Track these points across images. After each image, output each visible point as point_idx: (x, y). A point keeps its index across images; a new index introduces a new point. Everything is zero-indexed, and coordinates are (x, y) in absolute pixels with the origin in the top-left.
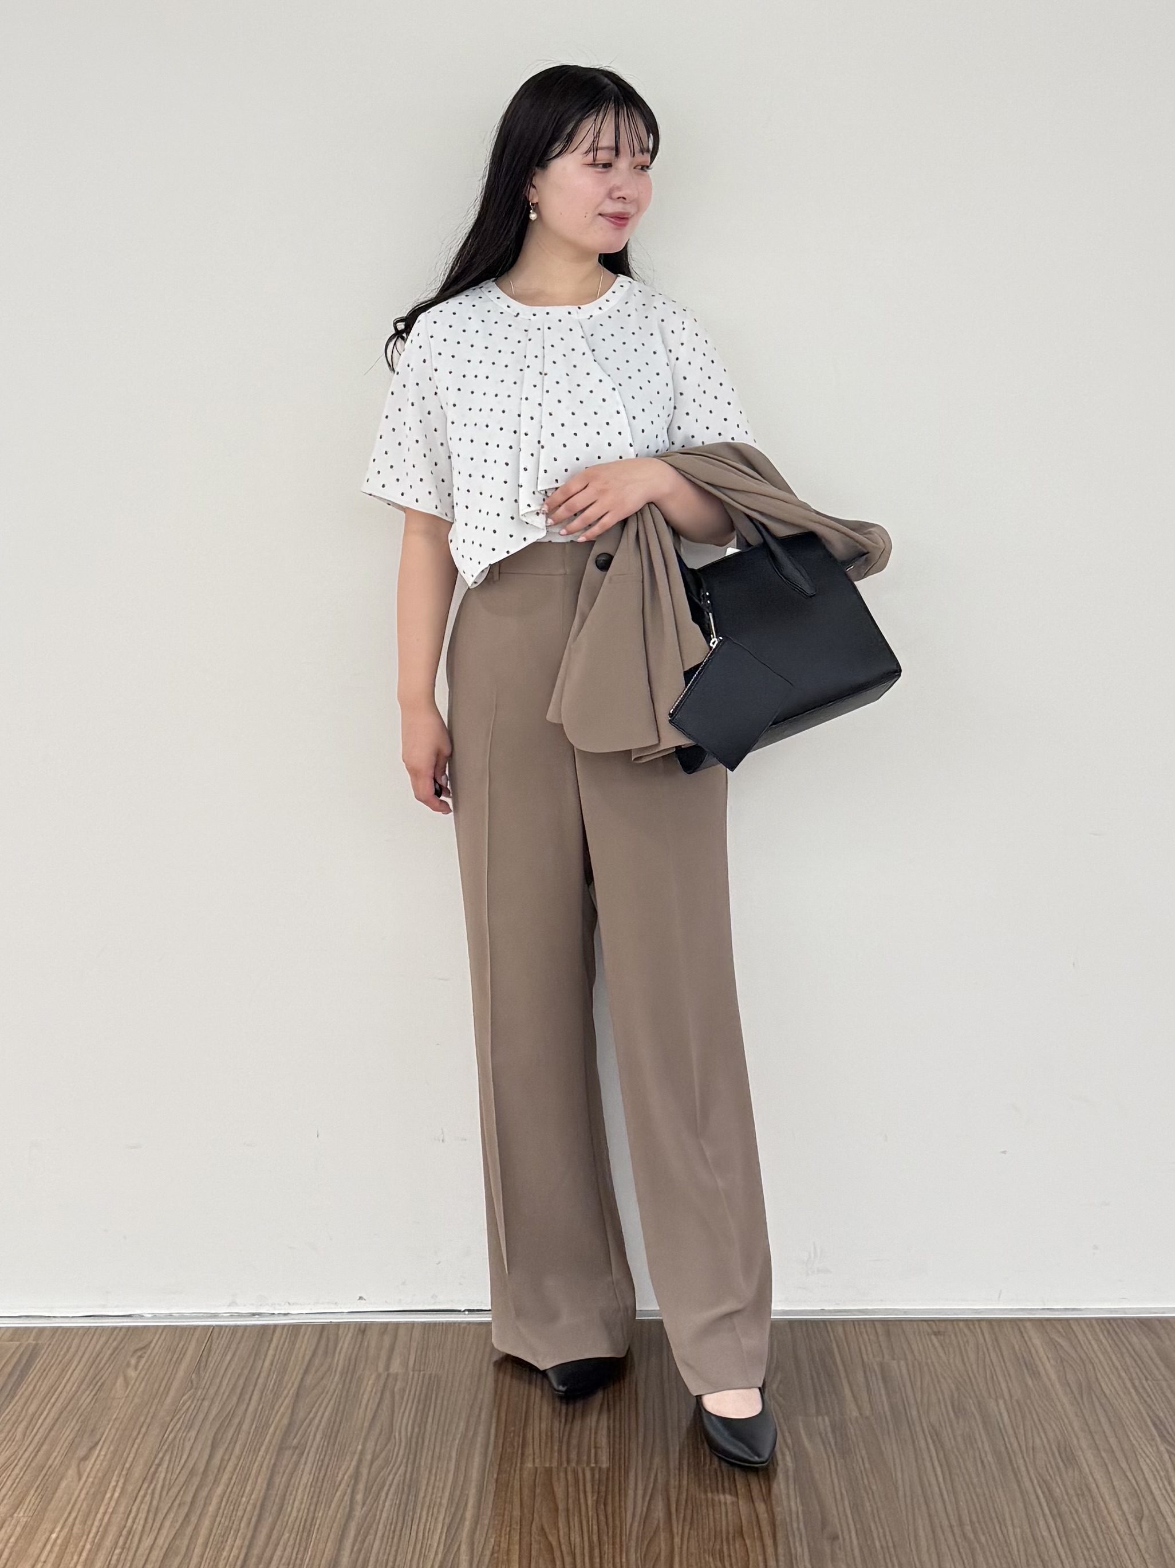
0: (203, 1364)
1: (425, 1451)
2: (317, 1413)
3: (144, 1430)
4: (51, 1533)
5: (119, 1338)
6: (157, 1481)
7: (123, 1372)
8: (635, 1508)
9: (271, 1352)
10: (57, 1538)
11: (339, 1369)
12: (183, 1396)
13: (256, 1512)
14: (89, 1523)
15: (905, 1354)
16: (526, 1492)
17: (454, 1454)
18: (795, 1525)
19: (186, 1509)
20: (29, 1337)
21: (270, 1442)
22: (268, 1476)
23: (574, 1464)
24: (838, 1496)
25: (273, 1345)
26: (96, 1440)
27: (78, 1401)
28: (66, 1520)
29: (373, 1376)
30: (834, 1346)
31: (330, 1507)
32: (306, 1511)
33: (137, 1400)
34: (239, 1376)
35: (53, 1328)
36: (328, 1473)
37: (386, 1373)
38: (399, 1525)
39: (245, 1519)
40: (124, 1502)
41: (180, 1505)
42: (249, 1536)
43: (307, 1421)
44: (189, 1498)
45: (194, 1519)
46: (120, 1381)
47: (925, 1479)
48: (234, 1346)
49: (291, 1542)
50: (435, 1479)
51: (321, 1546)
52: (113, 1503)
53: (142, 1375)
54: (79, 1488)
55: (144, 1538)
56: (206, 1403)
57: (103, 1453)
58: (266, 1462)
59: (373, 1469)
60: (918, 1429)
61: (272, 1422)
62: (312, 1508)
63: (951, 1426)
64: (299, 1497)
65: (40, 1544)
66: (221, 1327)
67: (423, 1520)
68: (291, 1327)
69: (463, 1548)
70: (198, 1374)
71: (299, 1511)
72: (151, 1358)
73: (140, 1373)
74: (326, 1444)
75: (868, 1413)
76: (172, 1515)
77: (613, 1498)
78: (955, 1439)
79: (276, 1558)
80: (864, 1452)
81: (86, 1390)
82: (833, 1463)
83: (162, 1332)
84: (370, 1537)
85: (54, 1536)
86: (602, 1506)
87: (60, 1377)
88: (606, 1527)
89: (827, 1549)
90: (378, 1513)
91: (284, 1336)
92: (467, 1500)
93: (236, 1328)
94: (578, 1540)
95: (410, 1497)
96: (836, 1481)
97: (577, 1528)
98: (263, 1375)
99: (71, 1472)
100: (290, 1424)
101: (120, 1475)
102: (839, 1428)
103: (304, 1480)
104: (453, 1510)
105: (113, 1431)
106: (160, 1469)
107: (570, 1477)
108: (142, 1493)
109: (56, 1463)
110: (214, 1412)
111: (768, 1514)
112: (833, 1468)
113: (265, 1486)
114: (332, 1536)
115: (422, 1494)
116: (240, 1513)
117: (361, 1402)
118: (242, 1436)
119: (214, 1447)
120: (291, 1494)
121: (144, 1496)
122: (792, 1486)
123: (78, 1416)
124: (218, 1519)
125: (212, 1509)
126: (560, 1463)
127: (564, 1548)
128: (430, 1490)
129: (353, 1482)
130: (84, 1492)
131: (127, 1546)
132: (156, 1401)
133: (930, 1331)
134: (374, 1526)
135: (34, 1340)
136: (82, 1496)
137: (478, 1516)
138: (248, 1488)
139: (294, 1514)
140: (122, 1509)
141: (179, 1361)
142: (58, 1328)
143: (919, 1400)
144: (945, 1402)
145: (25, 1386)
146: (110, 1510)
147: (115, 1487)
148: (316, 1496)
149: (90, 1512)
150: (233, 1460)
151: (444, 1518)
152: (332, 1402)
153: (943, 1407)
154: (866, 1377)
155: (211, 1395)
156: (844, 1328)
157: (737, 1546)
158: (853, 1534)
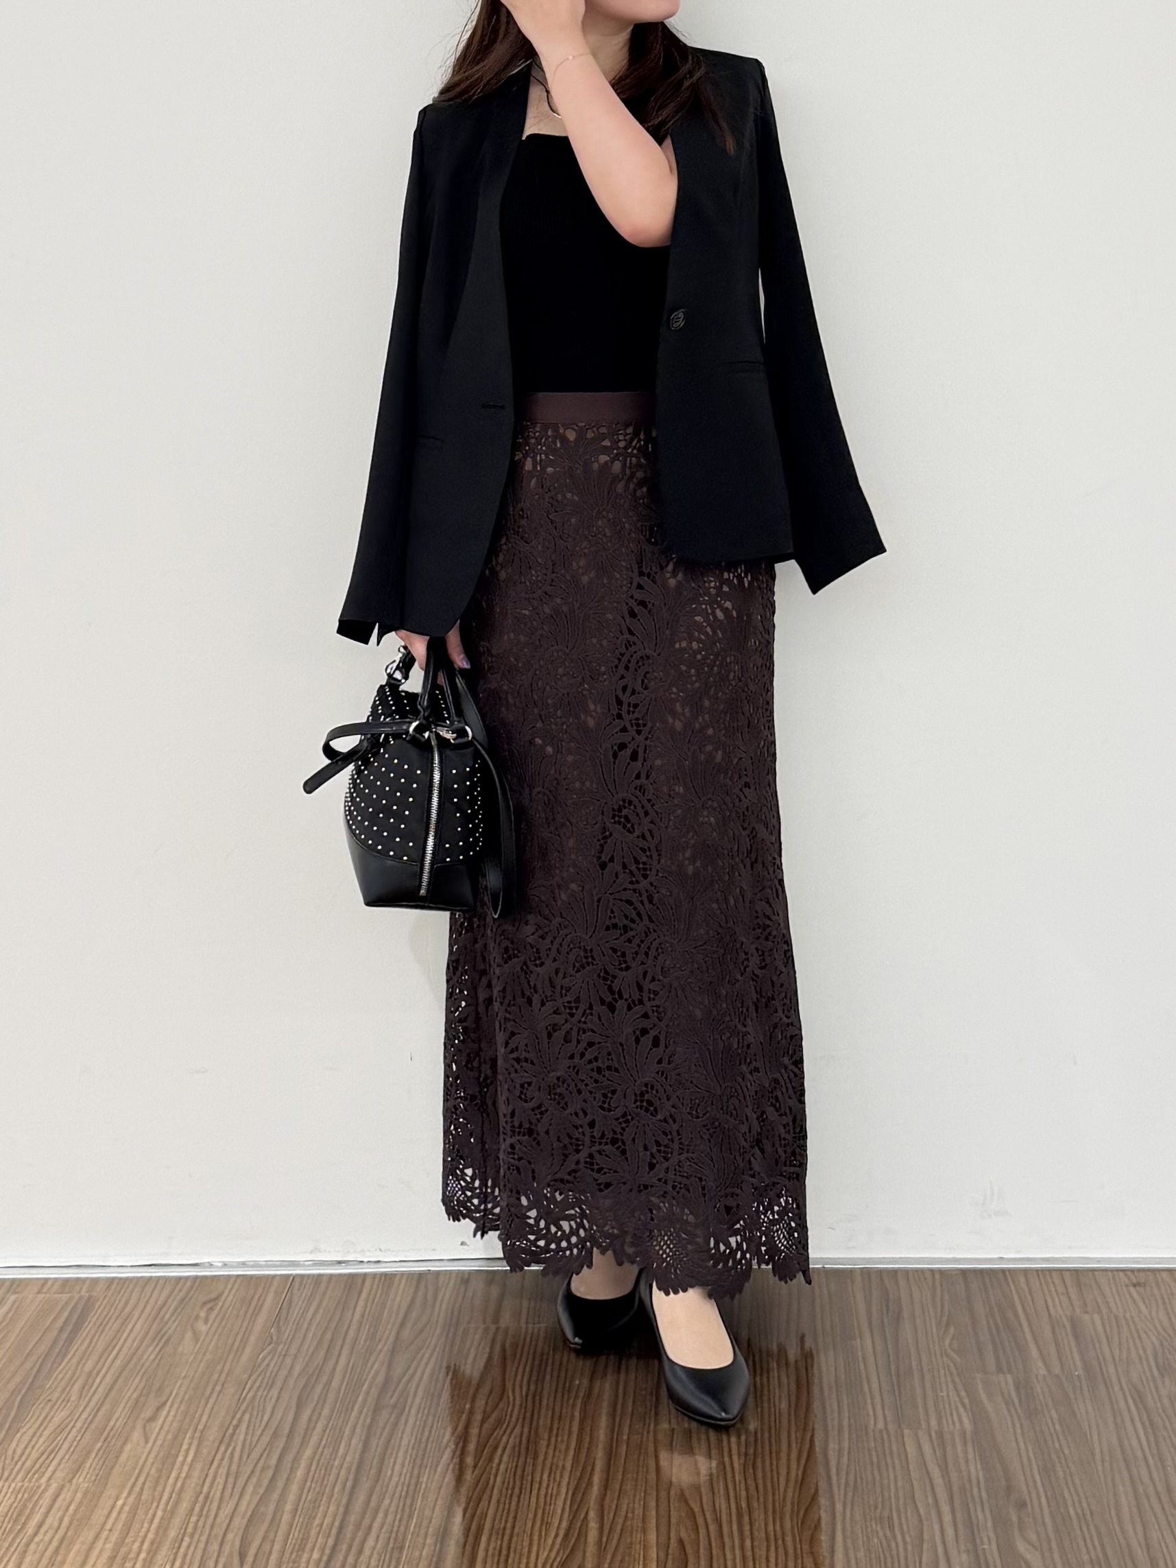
0: (283, 1318)
1: (543, 1411)
2: (415, 1372)
3: (218, 1388)
4: (117, 1499)
5: (185, 1289)
6: (236, 1444)
7: (192, 1326)
8: (788, 1473)
9: (361, 1303)
10: (124, 1504)
11: (440, 1320)
12: (263, 1350)
13: (351, 1477)
14: (160, 1488)
15: (1099, 1307)
16: (662, 1455)
17: (577, 1414)
18: (975, 1490)
19: (270, 1473)
20: (81, 1289)
21: (365, 1401)
22: (363, 1438)
24: (1025, 1459)
25: (364, 1295)
26: (164, 1398)
27: (139, 1360)
28: (134, 1484)
29: (480, 1330)
30: (1016, 1296)
31: (436, 1471)
32: (408, 1475)
33: (208, 1356)
34: (325, 1330)
35: (107, 1279)
36: (433, 1434)
37: (493, 1327)
38: (517, 1491)
39: (338, 1484)
40: (198, 1466)
41: (263, 1470)
42: (344, 1501)
43: (406, 1378)
44: (273, 1461)
45: (280, 1484)
46: (189, 1335)
47: (1126, 1443)
48: (318, 1298)
49: (392, 1509)
50: (556, 1441)
51: (427, 1513)
52: (186, 1468)
53: (213, 1329)
54: (147, 1451)
55: (224, 1505)
56: (289, 1360)
57: (172, 1413)
58: (360, 1422)
59: (484, 1431)
60: (1117, 1388)
61: (366, 1380)
62: (416, 1472)
63: (1157, 1388)
64: (399, 1461)
65: (105, 1512)
66: (302, 1276)
67: (544, 1485)
68: (383, 1278)
69: (592, 1514)
70: (279, 1330)
71: (400, 1476)
72: (224, 1309)
73: (210, 1328)
75: (1057, 1370)
76: (254, 1480)
77: (763, 1461)
78: (1160, 1398)
79: (376, 1525)
80: (1053, 1413)
81: (150, 1345)
82: (1018, 1425)
83: (235, 1281)
84: (484, 1503)
85: (120, 1503)
86: (751, 1471)
87: (119, 1331)
88: (756, 1493)
89: (1014, 1518)
90: (492, 1477)
91: (375, 1286)
92: (594, 1463)
93: (320, 1276)
94: (724, 1506)
95: (529, 1458)
96: (1022, 1445)
97: (722, 1492)
98: (354, 1327)
99: (137, 1436)
100: (387, 1380)
101: (192, 1438)
102: (1024, 1387)
103: (405, 1442)
104: (578, 1474)
105: (183, 1389)
106: (238, 1431)
108: (219, 1456)
109: (118, 1424)
110: (297, 1369)
111: (944, 1479)
112: (1019, 1431)
113: (360, 1447)
114: (440, 1502)
115: (542, 1456)
116: (332, 1478)
118: (331, 1397)
119: (300, 1406)
120: (390, 1458)
121: (222, 1459)
122: (970, 1450)
123: (141, 1374)
124: (308, 1484)
125: (300, 1473)
127: (708, 1515)
128: (551, 1452)
129: (461, 1444)
130: (153, 1455)
131: (204, 1513)
132: (231, 1357)
133: (1127, 1281)
134: (488, 1491)
135: (87, 1292)
136: (150, 1460)
137: (607, 1480)
138: (341, 1451)
139: (395, 1479)
140: (196, 1474)
141: (256, 1314)
142: (113, 1279)
143: (1117, 1359)
144: (1147, 1360)
145: (79, 1342)
146: (183, 1475)
147: (188, 1450)
148: (420, 1458)
149: (159, 1477)
150: (322, 1421)
151: (568, 1484)
152: (433, 1359)
153: (1145, 1363)
154: (1054, 1332)
155: (293, 1351)
156: (1026, 1278)
157: (909, 1513)
158: (1043, 1500)
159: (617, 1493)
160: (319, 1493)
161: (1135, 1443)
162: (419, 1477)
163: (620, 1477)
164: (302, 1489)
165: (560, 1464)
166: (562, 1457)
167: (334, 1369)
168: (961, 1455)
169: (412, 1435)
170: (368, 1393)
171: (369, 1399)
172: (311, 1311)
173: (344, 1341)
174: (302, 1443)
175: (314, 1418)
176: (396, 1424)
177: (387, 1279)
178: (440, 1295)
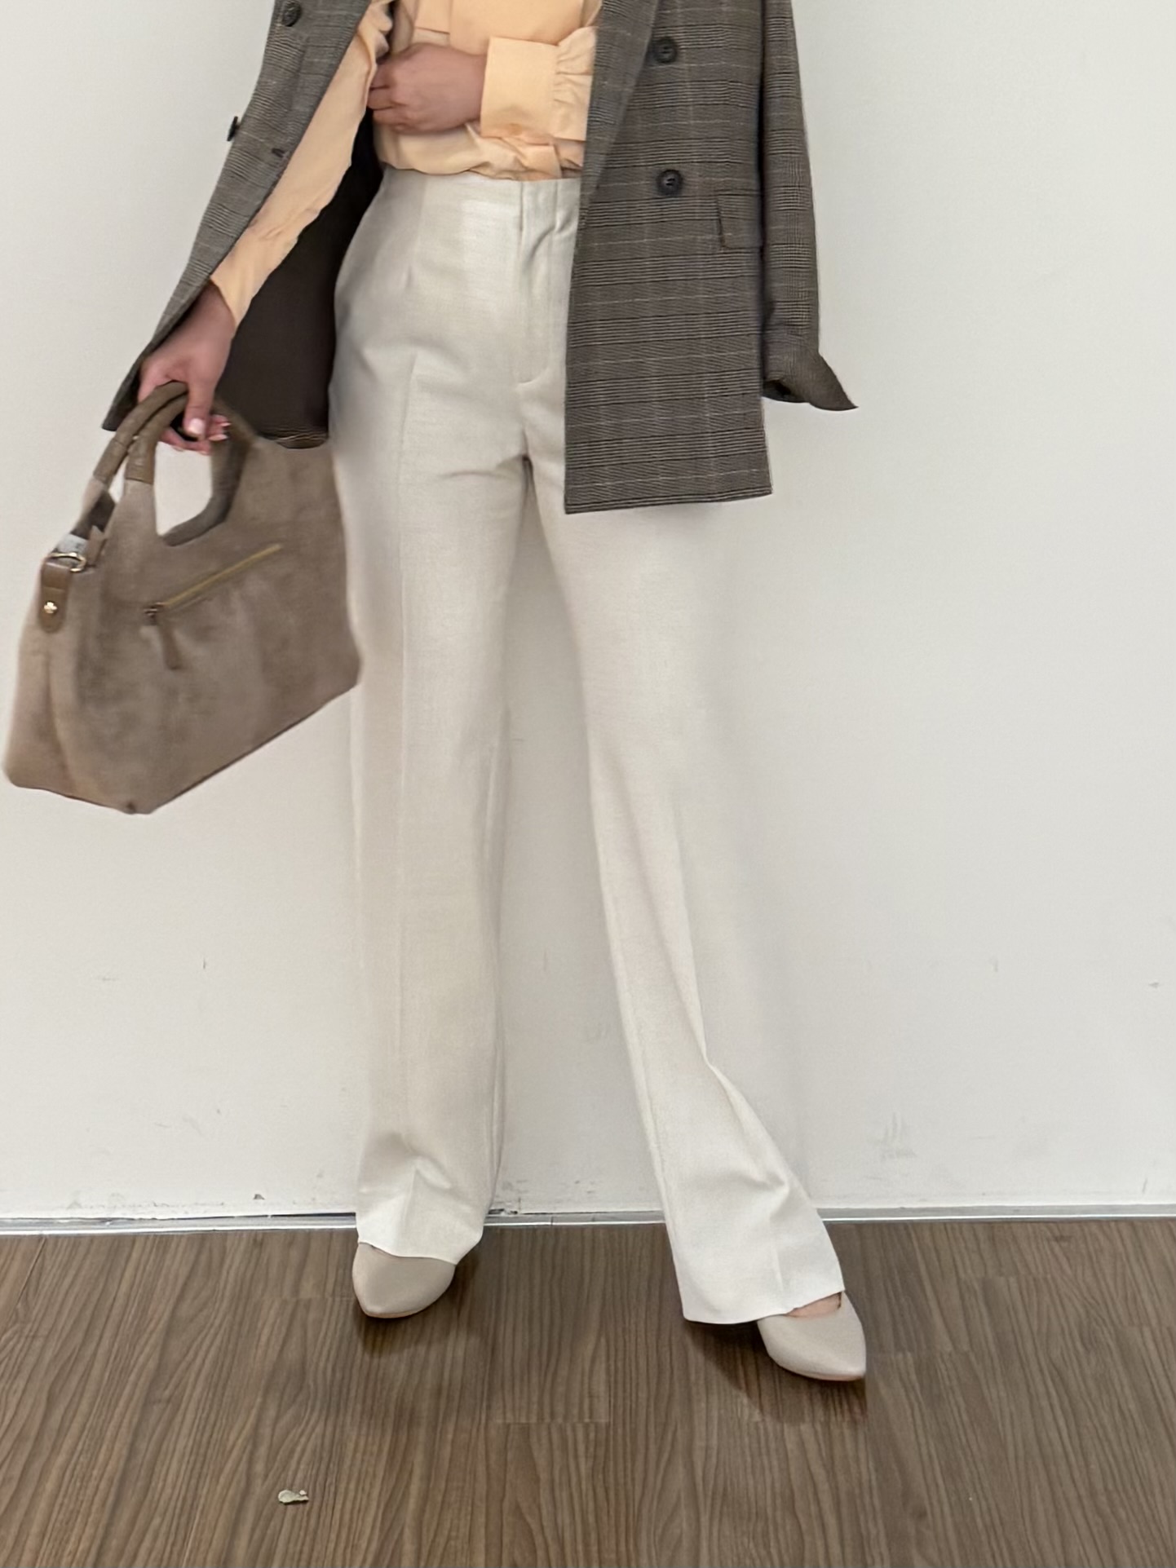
0: (32, 1289)
1: (351, 1405)
2: (196, 1354)
8: (645, 1479)
9: (130, 1271)
11: (227, 1293)
12: (7, 1332)
13: (113, 1490)
15: (1016, 1268)
16: (493, 1457)
18: (867, 1499)
19: (13, 1486)
21: (132, 1393)
22: (129, 1441)
23: (560, 1420)
24: (926, 1458)
25: (133, 1261)
29: (276, 1305)
30: (920, 1258)
31: (217, 1483)
32: (184, 1487)
34: (85, 1305)
36: (215, 1435)
37: (294, 1299)
39: (97, 1500)
42: (104, 1522)
43: (184, 1365)
44: (17, 1472)
45: (25, 1501)
47: (1044, 1434)
48: (76, 1265)
49: (164, 1529)
51: (206, 1534)
56: (38, 1343)
58: (126, 1421)
59: (278, 1431)
60: (1035, 1367)
61: (134, 1367)
62: (193, 1481)
63: (1080, 1365)
64: (173, 1471)
66: (57, 1237)
67: (351, 1495)
68: (158, 1239)
69: (408, 1533)
70: (28, 1305)
71: (174, 1488)
74: (210, 1395)
75: (966, 1347)
77: (616, 1465)
78: (1084, 1381)
79: (143, 1552)
80: (960, 1400)
82: (918, 1417)
86: (601, 1476)
88: (606, 1504)
89: (912, 1531)
91: (148, 1250)
92: (411, 1471)
93: (78, 1238)
94: (567, 1521)
95: (331, 1465)
96: (922, 1440)
97: (565, 1505)
98: (119, 1303)
100: (160, 1368)
102: (926, 1368)
103: (180, 1446)
104: (392, 1482)
107: (555, 1437)
110: (48, 1355)
112: (920, 1421)
113: (125, 1452)
115: (348, 1462)
116: (90, 1492)
117: (260, 1335)
118: (91, 1387)
119: (51, 1401)
120: (163, 1465)
122: (861, 1446)
125: (50, 1486)
126: (541, 1418)
127: (548, 1532)
128: (359, 1455)
129: (249, 1447)
133: (1049, 1234)
138: (101, 1457)
139: (168, 1491)
143: (1035, 1328)
144: (1071, 1332)
148: (198, 1465)
150: (79, 1419)
152: (219, 1338)
153: (1068, 1337)
154: (962, 1298)
155: (43, 1332)
156: (933, 1235)
157: (788, 1528)
158: (946, 1509)
159: (439, 1505)
160: (72, 1512)
161: (1054, 1435)
162: (196, 1489)
163: (443, 1486)
164: (52, 1506)
165: (371, 1470)
166: (373, 1462)
167: (95, 1354)
168: (851, 1453)
169: (190, 1435)
170: (135, 1385)
171: (138, 1391)
172: (68, 1280)
173: (108, 1317)
174: (53, 1450)
175: (70, 1414)
176: (170, 1422)
177: (162, 1243)
178: (228, 1261)
